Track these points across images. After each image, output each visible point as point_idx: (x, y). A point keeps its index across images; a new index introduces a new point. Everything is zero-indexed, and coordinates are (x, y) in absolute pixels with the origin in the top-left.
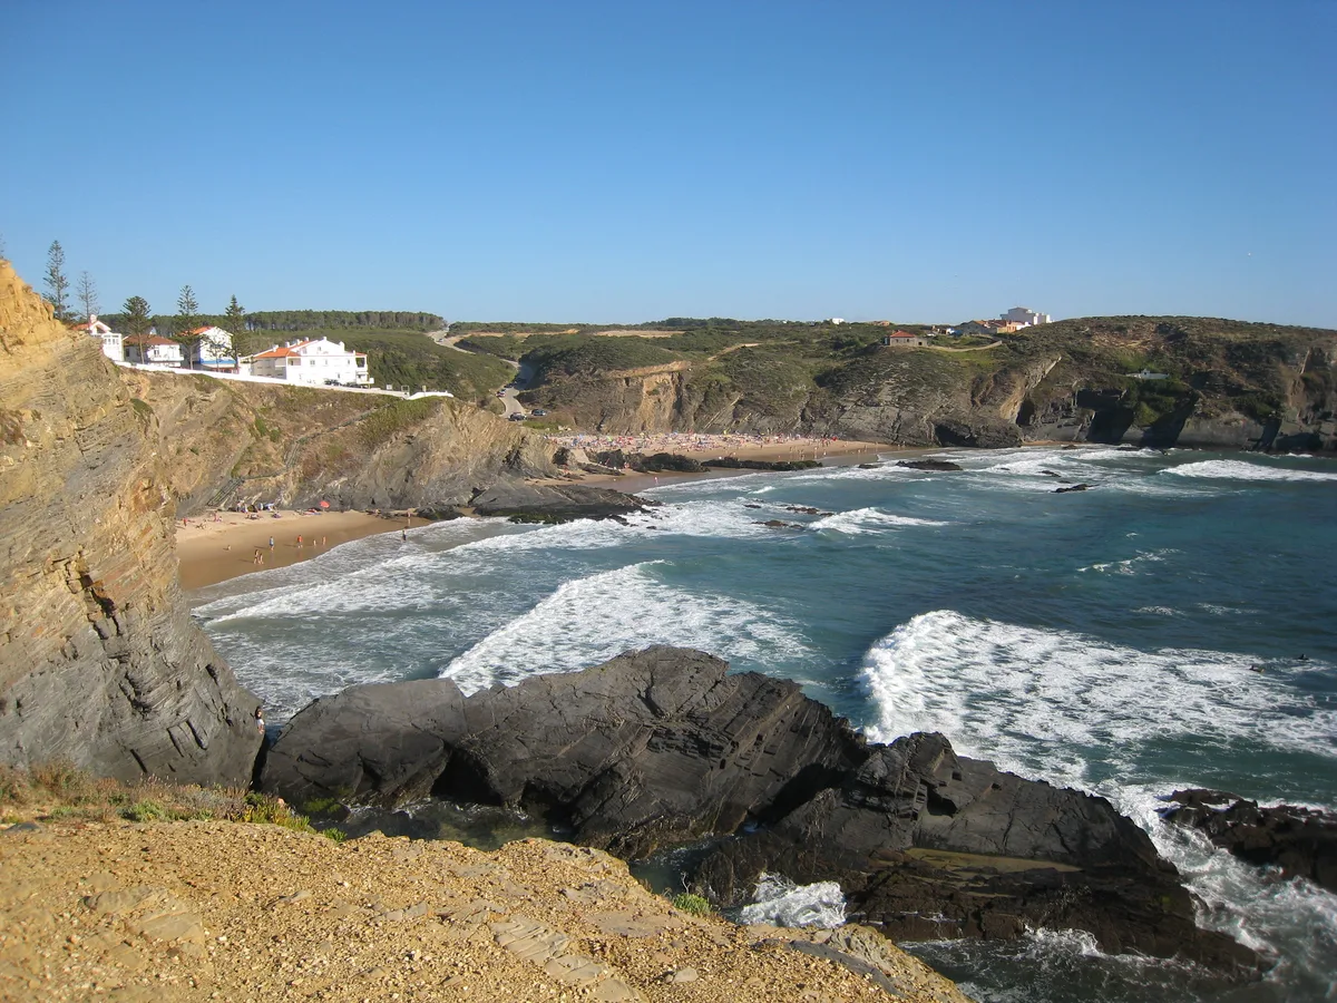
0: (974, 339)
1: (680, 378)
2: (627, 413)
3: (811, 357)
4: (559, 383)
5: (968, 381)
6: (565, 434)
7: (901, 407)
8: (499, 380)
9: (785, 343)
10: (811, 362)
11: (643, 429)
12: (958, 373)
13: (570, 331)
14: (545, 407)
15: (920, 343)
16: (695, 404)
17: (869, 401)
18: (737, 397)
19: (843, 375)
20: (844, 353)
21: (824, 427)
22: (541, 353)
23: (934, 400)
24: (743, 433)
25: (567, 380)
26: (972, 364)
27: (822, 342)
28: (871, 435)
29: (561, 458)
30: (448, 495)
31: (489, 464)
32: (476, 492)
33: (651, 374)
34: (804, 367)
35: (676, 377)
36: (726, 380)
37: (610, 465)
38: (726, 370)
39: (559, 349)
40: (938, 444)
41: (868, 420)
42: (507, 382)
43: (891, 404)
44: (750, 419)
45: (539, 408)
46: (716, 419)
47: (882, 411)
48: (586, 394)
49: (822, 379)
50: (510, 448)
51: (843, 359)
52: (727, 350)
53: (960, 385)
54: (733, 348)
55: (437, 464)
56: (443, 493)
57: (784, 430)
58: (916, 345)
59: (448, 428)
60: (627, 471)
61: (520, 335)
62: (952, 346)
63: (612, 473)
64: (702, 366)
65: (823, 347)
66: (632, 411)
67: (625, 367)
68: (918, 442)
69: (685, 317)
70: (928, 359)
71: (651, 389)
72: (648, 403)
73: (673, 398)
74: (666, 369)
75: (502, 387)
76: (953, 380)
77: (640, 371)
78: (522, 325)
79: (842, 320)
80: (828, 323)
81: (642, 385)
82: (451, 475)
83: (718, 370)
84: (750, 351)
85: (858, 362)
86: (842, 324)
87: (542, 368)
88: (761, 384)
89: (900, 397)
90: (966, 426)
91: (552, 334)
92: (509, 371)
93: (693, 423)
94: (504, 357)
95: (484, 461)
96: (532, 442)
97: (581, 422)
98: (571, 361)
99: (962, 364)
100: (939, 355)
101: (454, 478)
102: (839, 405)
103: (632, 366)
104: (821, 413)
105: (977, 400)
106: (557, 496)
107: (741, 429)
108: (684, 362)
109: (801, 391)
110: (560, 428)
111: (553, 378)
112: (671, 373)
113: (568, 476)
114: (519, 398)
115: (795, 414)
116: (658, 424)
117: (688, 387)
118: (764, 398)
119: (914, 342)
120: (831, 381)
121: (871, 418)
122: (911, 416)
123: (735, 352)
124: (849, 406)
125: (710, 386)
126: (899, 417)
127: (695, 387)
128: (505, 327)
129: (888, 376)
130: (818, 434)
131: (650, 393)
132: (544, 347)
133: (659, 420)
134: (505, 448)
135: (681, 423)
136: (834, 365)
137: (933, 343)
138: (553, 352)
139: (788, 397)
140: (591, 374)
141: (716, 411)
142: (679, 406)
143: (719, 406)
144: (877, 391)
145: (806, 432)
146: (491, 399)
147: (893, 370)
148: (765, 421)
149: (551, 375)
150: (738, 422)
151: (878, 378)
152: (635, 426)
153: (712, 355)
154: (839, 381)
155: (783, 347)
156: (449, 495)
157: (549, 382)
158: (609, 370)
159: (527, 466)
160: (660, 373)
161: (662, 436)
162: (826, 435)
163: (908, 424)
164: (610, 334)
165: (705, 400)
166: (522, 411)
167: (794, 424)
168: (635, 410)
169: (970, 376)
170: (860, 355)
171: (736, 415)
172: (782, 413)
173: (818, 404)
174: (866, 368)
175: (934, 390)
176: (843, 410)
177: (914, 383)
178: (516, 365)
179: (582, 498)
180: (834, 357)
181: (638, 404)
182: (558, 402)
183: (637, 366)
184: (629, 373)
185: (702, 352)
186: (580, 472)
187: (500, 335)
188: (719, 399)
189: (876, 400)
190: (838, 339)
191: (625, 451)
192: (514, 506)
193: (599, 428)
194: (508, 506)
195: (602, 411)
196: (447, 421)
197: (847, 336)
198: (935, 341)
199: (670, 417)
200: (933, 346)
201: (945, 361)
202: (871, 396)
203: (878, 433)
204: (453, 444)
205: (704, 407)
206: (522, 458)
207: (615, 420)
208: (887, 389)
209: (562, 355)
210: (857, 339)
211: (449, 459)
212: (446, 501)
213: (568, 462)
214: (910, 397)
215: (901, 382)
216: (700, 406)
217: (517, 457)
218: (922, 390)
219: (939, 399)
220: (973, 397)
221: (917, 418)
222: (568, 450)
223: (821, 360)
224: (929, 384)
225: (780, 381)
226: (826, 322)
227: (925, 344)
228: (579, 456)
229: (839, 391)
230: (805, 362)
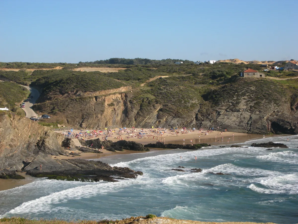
0: (291, 73)
1: (126, 96)
2: (97, 117)
3: (200, 83)
4: (56, 99)
5: (288, 97)
6: (62, 129)
7: (252, 112)
8: (20, 98)
9: (184, 76)
10: (200, 87)
11: (106, 125)
12: (283, 93)
13: (58, 68)
14: (49, 113)
15: (261, 76)
16: (135, 111)
17: (233, 108)
18: (159, 107)
19: (218, 94)
20: (218, 81)
21: (208, 123)
22: (43, 81)
23: (270, 108)
24: (163, 127)
25: (61, 98)
26: (290, 87)
27: (205, 75)
28: (235, 128)
29: (66, 143)
30: (9, 165)
31: (28, 147)
32: (26, 164)
33: (110, 94)
34: (196, 90)
35: (123, 95)
36: (152, 97)
37: (93, 147)
38: (152, 92)
39: (55, 80)
40: (273, 132)
41: (233, 120)
42: (25, 99)
43: (246, 110)
44: (167, 119)
45: (46, 114)
46: (147, 120)
47: (241, 114)
48: (72, 106)
49: (206, 96)
50: (39, 139)
51: (217, 85)
52: (151, 80)
53: (284, 99)
54: (154, 79)
55: (3, 148)
56: (7, 164)
57: (186, 126)
58: (259, 76)
59: (9, 128)
60: (103, 150)
61: (28, 70)
62: (278, 77)
63: (95, 152)
64: (138, 89)
65: (206, 77)
66: (99, 116)
67: (95, 90)
68: (262, 132)
69: (120, 58)
70: (266, 84)
71: (110, 103)
72: (108, 111)
73: (122, 108)
74: (117, 91)
75: (23, 101)
76: (280, 97)
77: (103, 93)
78: (28, 64)
79: (215, 61)
80: (207, 63)
81: (104, 101)
82: (11, 154)
83: (148, 92)
84: (164, 80)
85: (226, 86)
86: (215, 64)
87: (45, 90)
88: (172, 100)
89: (251, 107)
90: (288, 122)
91: (48, 69)
92: (25, 92)
93: (134, 122)
94: (21, 83)
95: (25, 146)
96: (51, 135)
97: (71, 122)
98: (62, 87)
99: (285, 87)
100: (272, 82)
101: (12, 156)
102: (217, 111)
103: (98, 90)
104: (207, 116)
105: (294, 107)
106: (71, 166)
107: (162, 125)
108: (128, 87)
109: (195, 104)
110: (59, 126)
111: (52, 96)
112: (121, 93)
113: (71, 154)
114: (33, 108)
115: (192, 117)
116: (114, 123)
117: (131, 102)
118: (174, 107)
119: (257, 75)
120: (212, 98)
121: (235, 118)
122: (257, 117)
123: (156, 81)
124: (222, 112)
125: (143, 101)
126: (251, 118)
127: (135, 102)
128: (19, 65)
129: (244, 95)
130: (205, 128)
131: (109, 105)
132: (44, 78)
133: (115, 120)
134: (36, 139)
135: (127, 122)
136: (213, 88)
137: (268, 75)
138: (51, 81)
139: (188, 107)
140: (75, 94)
141: (147, 115)
142: (126, 112)
143: (149, 113)
144: (238, 103)
145: (199, 127)
146: (17, 109)
147: (247, 91)
148: (175, 121)
149: (51, 94)
150: (160, 122)
151: (238, 96)
152: (102, 124)
153: (143, 82)
154: (216, 97)
155: (183, 78)
156: (11, 165)
157: (50, 99)
158: (85, 92)
159: (49, 149)
160: (114, 94)
161: (117, 129)
162: (210, 129)
163: (255, 122)
164: (82, 69)
165: (141, 109)
166: (36, 115)
167: (191, 122)
168: (101, 115)
169: (289, 94)
170: (227, 83)
171: (158, 117)
172: (185, 116)
173: (205, 111)
174: (231, 90)
175: (270, 102)
176: (219, 114)
177: (258, 98)
178: (28, 88)
179: (84, 166)
180: (212, 84)
181: (103, 111)
182: (56, 110)
183: (102, 90)
184: (97, 94)
185: (137, 81)
186: (77, 151)
187: (17, 70)
188: (149, 108)
189: (237, 108)
190: (214, 73)
191: (102, 140)
192: (48, 171)
193: (81, 125)
194: (45, 171)
195: (83, 116)
196: (8, 124)
197: (219, 71)
198: (268, 73)
199: (121, 119)
200: (268, 77)
201: (276, 86)
202: (234, 106)
203: (240, 127)
204: (11, 137)
205: (141, 113)
206: (46, 144)
207: (90, 121)
208: (243, 101)
209: (57, 83)
210: (225, 73)
211: (10, 145)
212: (9, 168)
213: (71, 146)
214: (256, 106)
215: (251, 98)
216: (138, 112)
217: (43, 143)
218: (263, 102)
219: (273, 107)
220: (292, 105)
221: (261, 118)
222: (70, 139)
223: (205, 85)
224: (267, 99)
225: (183, 98)
226: (206, 63)
227: (263, 76)
228: (76, 142)
229: (216, 103)
230: (196, 86)
